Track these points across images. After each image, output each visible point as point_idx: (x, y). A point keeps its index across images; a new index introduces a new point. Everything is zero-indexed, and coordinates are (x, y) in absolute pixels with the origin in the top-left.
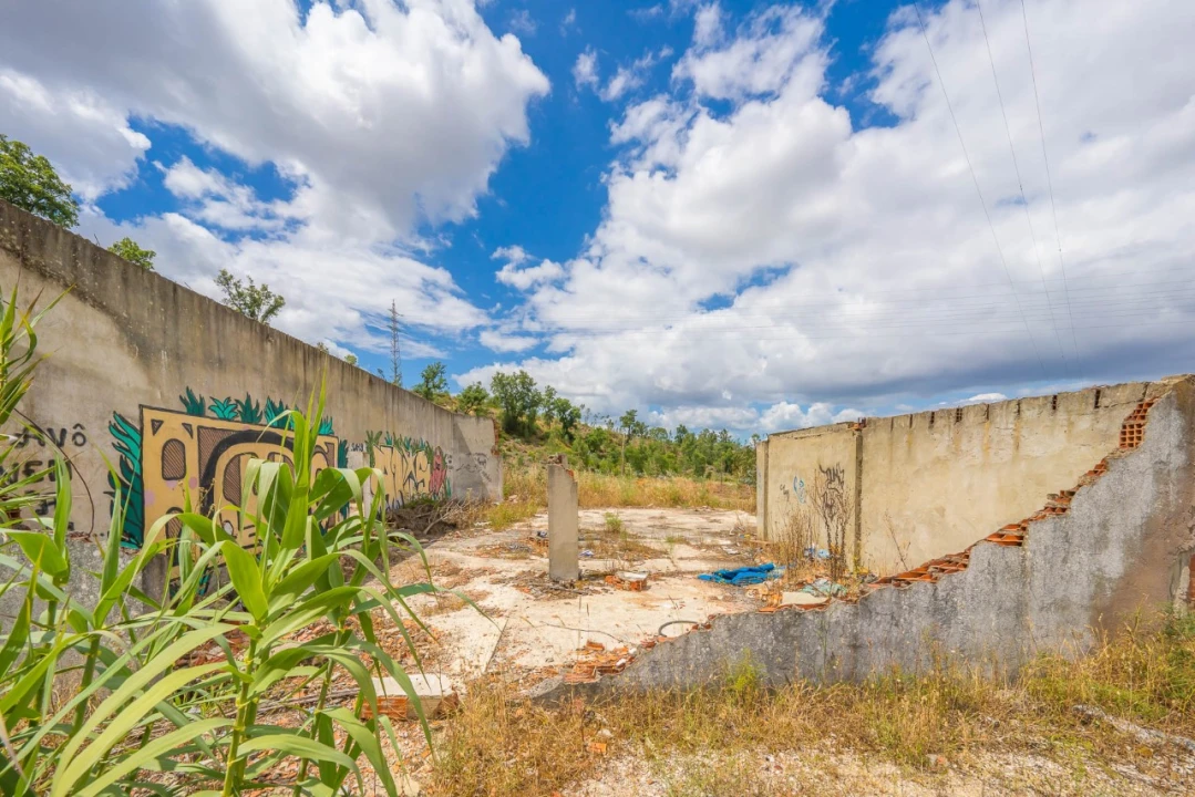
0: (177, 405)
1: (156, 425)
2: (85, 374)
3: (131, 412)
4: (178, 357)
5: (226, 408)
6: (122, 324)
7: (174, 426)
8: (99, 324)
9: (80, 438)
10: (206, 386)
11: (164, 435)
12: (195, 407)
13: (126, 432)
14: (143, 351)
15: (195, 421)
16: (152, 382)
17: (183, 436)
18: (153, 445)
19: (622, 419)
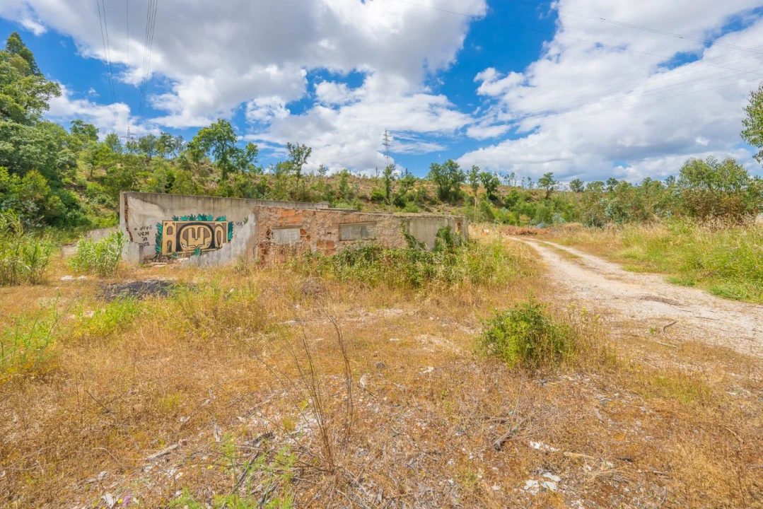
0: (171, 219)
1: (166, 224)
2: (152, 217)
3: (160, 222)
4: (172, 209)
5: (185, 218)
6: (160, 206)
7: (170, 224)
8: (155, 207)
9: (151, 228)
10: (179, 214)
11: (168, 226)
12: (176, 219)
13: (160, 226)
14: (164, 210)
15: (176, 222)
16: (166, 216)
17: (172, 226)
18: (165, 228)
19: (540, 180)
